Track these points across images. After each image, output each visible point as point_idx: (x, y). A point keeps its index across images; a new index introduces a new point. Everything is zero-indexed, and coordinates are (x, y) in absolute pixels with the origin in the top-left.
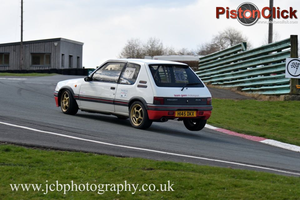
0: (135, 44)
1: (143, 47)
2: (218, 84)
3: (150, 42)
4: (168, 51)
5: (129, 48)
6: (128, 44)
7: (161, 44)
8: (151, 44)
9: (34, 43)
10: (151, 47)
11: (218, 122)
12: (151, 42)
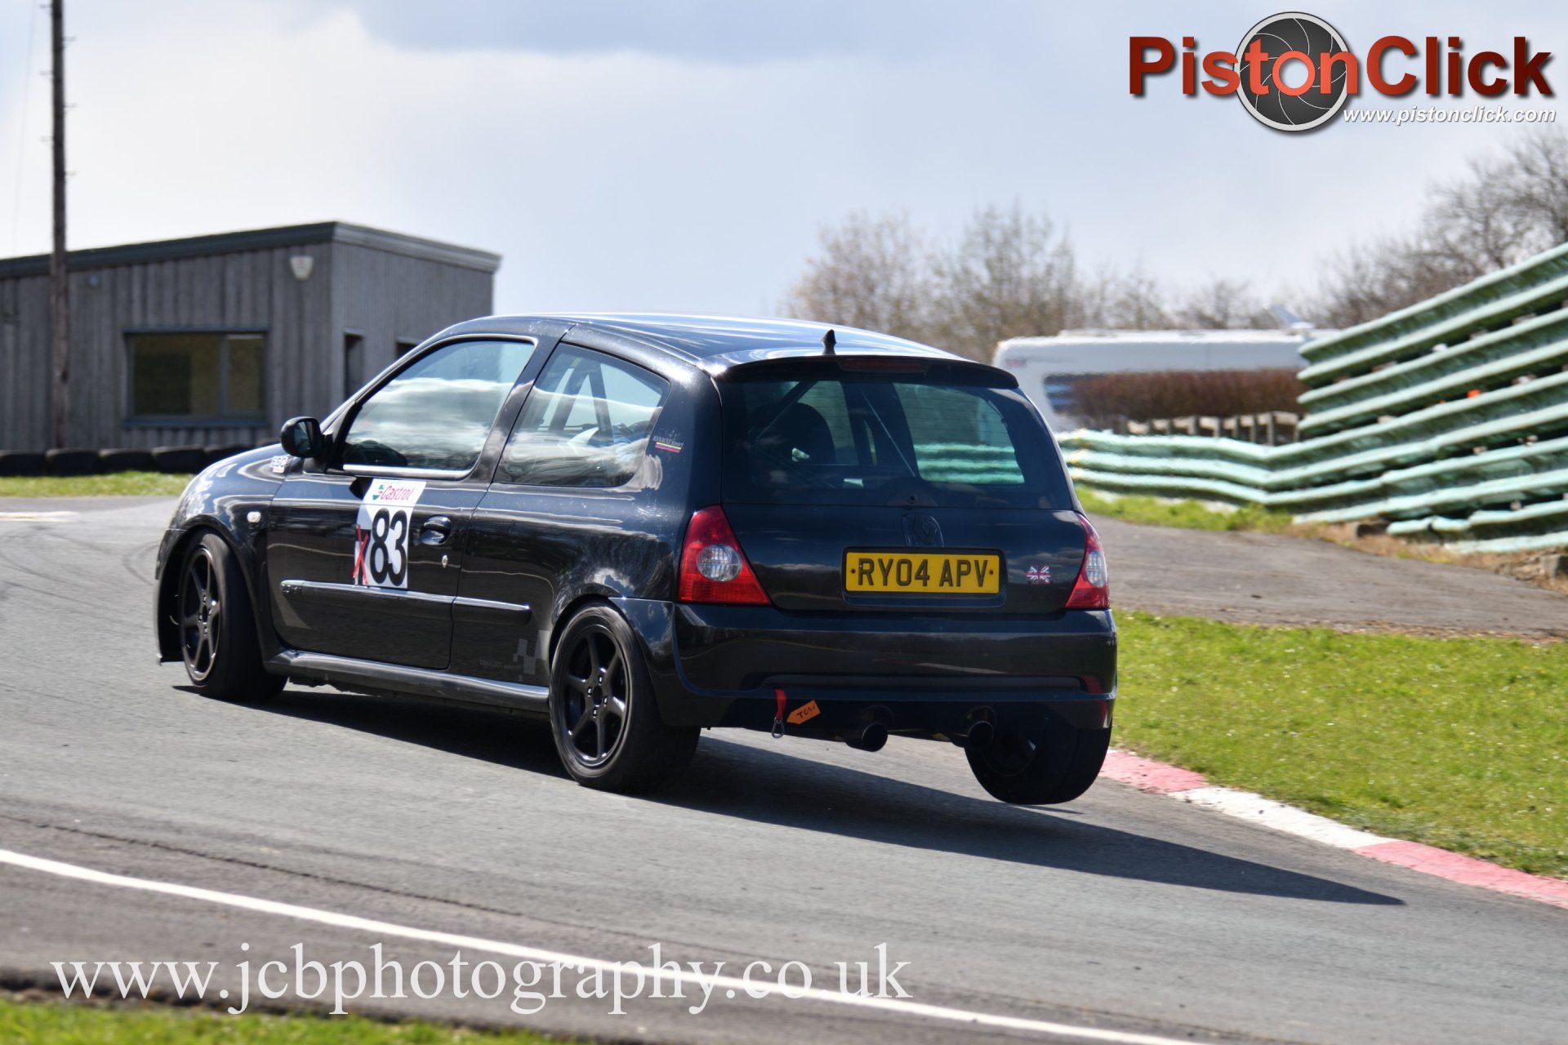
0: (877, 262)
1: (936, 280)
2: (1433, 534)
3: (980, 239)
4: (1110, 303)
5: (835, 290)
6: (829, 259)
7: (1064, 252)
8: (992, 252)
9: (144, 263)
10: (994, 279)
11: (1385, 800)
12: (988, 240)
